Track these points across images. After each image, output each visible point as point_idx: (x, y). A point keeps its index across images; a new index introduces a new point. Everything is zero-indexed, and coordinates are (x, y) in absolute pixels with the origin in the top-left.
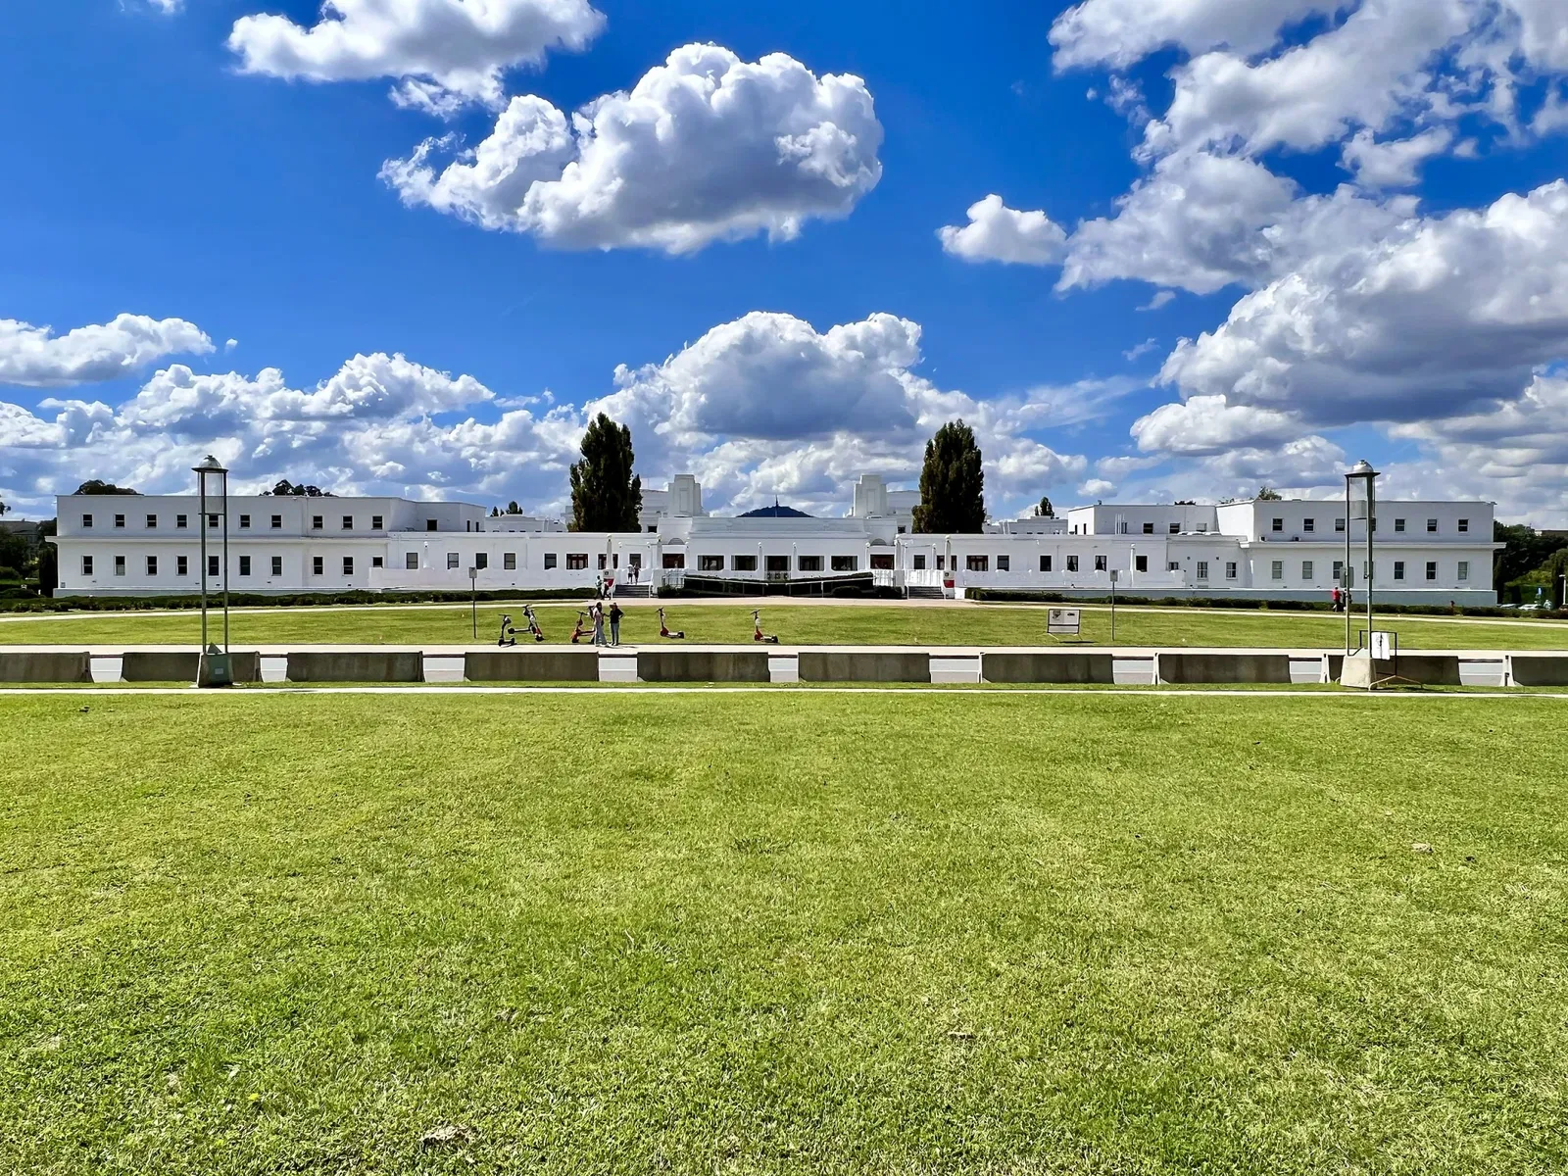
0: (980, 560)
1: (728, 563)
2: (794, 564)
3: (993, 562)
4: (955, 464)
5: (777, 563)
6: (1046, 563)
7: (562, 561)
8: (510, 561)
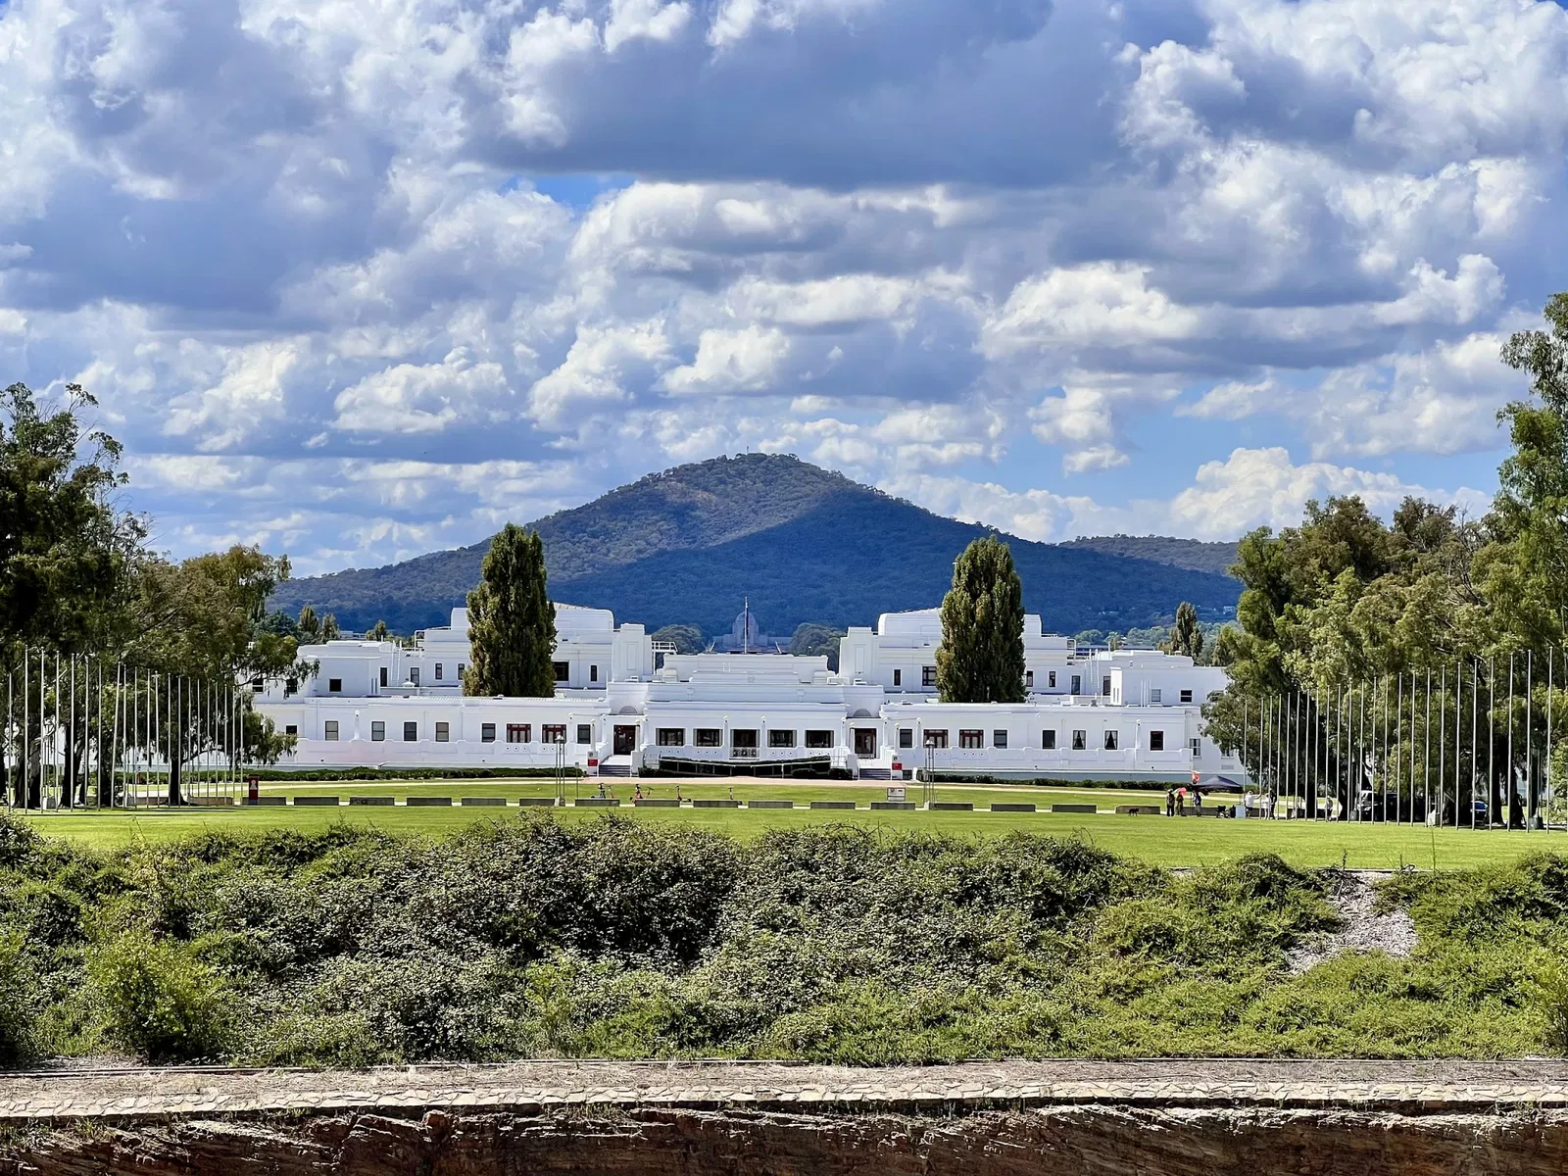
0: (974, 735)
1: (689, 737)
2: (763, 739)
3: (988, 738)
4: (984, 598)
5: (745, 738)
6: (1049, 739)
7: (501, 731)
8: (442, 730)
